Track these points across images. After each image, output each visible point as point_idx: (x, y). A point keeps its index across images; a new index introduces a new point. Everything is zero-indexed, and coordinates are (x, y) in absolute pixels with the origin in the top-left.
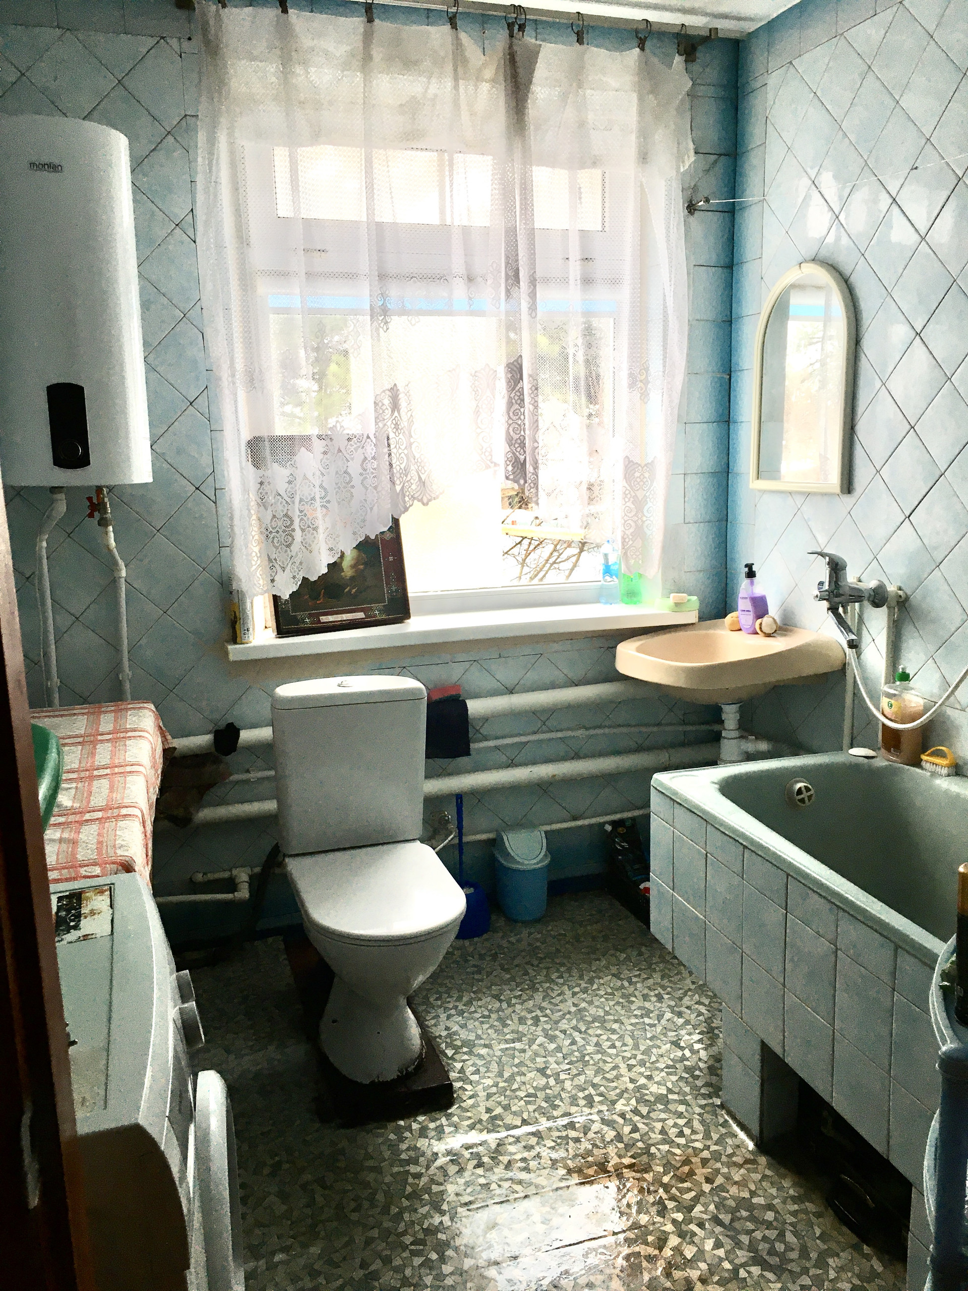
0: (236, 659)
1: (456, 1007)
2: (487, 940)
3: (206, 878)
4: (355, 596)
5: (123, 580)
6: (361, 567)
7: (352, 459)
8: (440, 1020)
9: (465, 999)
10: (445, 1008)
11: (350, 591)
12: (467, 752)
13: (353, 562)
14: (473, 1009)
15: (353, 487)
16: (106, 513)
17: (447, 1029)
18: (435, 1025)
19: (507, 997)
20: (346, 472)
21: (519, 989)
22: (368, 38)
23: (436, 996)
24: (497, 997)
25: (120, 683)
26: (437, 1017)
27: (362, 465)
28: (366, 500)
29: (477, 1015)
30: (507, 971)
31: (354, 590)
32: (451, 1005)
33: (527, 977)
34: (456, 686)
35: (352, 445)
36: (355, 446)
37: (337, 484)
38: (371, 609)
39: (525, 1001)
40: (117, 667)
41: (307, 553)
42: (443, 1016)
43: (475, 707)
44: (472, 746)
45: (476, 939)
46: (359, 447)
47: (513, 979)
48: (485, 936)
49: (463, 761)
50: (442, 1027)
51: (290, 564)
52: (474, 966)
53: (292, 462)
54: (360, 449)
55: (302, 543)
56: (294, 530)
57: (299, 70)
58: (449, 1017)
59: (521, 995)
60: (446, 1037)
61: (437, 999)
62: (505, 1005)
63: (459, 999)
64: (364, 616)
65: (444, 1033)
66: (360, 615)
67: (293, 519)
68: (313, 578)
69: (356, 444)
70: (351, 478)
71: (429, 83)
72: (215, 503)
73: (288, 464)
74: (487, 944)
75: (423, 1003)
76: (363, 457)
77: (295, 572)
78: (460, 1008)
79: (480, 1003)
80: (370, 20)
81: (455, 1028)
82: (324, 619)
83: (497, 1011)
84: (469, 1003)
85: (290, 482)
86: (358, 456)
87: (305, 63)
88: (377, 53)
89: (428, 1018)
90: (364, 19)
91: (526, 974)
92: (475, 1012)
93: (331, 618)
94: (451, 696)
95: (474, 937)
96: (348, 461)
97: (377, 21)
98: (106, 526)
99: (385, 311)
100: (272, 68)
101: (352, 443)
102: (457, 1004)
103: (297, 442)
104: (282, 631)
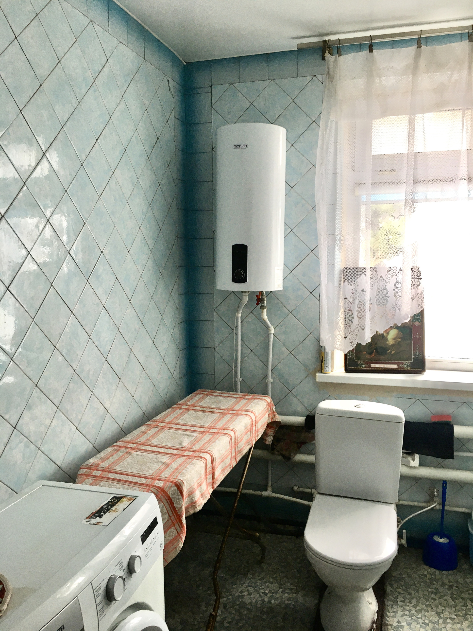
0: (319, 381)
1: (410, 611)
2: (451, 575)
3: (298, 490)
4: (393, 355)
5: (272, 335)
6: (399, 340)
7: (389, 282)
8: (397, 614)
9: (418, 608)
10: (404, 609)
11: (391, 352)
12: (452, 457)
13: (394, 337)
14: (420, 616)
15: (388, 297)
16: (264, 303)
17: (399, 622)
18: (392, 617)
19: (445, 616)
20: (385, 288)
21: (455, 614)
22: (417, 57)
23: (402, 599)
24: (438, 614)
25: (266, 385)
26: (396, 612)
27: (395, 285)
28: (396, 305)
29: (420, 621)
30: (453, 599)
31: (393, 352)
32: (408, 608)
33: (464, 608)
34: (449, 416)
35: (389, 274)
36: (391, 275)
37: (377, 295)
38: (402, 363)
39: (455, 623)
40: (266, 376)
41: (360, 330)
42: (400, 613)
43: (458, 431)
44: (455, 454)
45: (444, 572)
46: (393, 275)
47: (455, 606)
48: (451, 572)
49: (448, 461)
50: (396, 620)
51: (349, 335)
52: (435, 589)
53: (355, 282)
54: (394, 276)
55: (358, 324)
56: (353, 318)
57: (377, 80)
58: (403, 615)
59: (455, 618)
60: (395, 627)
61: (401, 601)
62: (441, 621)
63: (415, 606)
64: (397, 367)
65: (395, 624)
66: (395, 366)
67: (353, 311)
68: (364, 344)
69: (392, 273)
70: (388, 292)
71: (452, 74)
72: (319, 300)
73: (353, 283)
74: (450, 577)
75: (393, 601)
76: (396, 281)
77: (352, 339)
78: (412, 612)
79: (426, 614)
80: (419, 47)
81: (404, 624)
82: (373, 366)
83: (434, 623)
84: (419, 611)
85: (353, 293)
86: (393, 280)
87: (380, 76)
88: (422, 63)
89: (390, 611)
90: (416, 46)
91: (466, 605)
92: (421, 618)
93: (377, 366)
94: (447, 421)
95: (443, 570)
96: (386, 282)
97: (423, 47)
98: (263, 309)
99: (413, 201)
100: (361, 82)
101: (390, 273)
102: (412, 608)
103: (359, 272)
104: (347, 370)
